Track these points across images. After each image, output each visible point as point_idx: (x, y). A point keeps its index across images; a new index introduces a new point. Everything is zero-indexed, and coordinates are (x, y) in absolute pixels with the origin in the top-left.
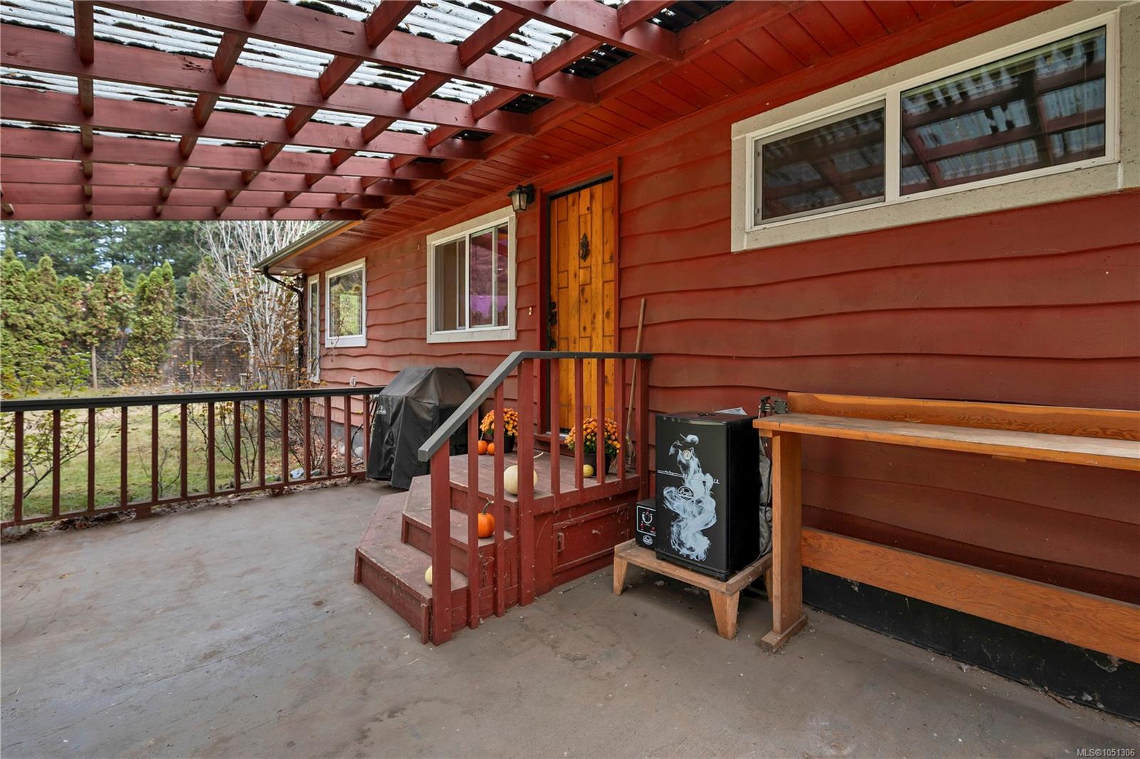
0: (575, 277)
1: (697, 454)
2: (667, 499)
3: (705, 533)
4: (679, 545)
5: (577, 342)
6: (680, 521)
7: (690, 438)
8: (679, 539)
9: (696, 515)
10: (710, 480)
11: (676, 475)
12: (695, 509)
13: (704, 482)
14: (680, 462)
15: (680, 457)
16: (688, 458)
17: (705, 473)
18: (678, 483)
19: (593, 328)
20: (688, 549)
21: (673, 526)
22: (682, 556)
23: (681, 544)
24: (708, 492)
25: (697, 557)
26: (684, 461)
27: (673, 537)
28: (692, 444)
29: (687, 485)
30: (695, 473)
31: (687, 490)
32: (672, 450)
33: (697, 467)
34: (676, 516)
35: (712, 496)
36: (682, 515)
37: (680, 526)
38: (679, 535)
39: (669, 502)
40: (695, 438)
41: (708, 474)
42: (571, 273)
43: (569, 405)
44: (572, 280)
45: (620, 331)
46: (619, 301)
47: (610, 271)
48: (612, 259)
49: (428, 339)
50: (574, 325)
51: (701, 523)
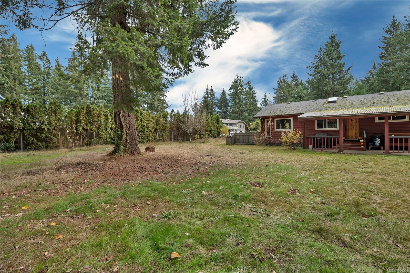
1: (378, 138)
2: (375, 142)
5: (351, 130)
11: (376, 140)
13: (379, 140)
15: (376, 138)
19: (354, 128)
20: (377, 145)
21: (375, 144)
36: (377, 142)
42: (349, 123)
43: (349, 136)
44: (349, 124)
45: (360, 129)
46: (360, 126)
47: (356, 123)
48: (357, 122)
49: (316, 130)
50: (350, 128)
51: (379, 143)
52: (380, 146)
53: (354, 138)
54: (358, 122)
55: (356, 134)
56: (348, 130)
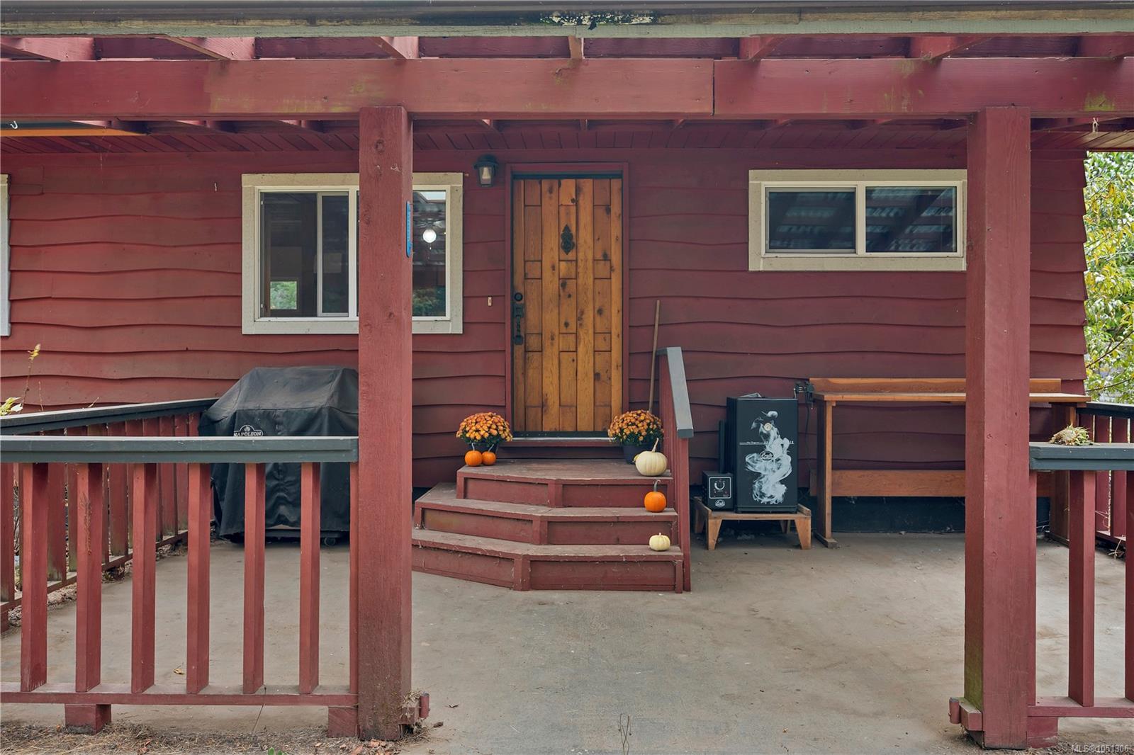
0: (554, 270)
1: (776, 425)
2: (749, 464)
3: (782, 482)
4: (761, 497)
5: (556, 338)
6: (761, 478)
7: (770, 414)
8: (761, 492)
9: (776, 470)
10: (787, 442)
11: (758, 443)
12: (775, 466)
13: (782, 445)
14: (762, 433)
15: (761, 429)
16: (768, 430)
17: (782, 438)
18: (760, 450)
19: (581, 325)
20: (768, 498)
21: (754, 483)
22: (764, 504)
23: (763, 495)
24: (785, 452)
25: (776, 502)
26: (765, 432)
27: (755, 492)
28: (773, 417)
29: (768, 449)
30: (774, 439)
31: (767, 453)
32: (754, 425)
33: (776, 434)
34: (757, 475)
35: (788, 454)
36: (763, 473)
37: (761, 482)
38: (761, 489)
39: (752, 466)
40: (775, 413)
41: (785, 439)
42: (547, 264)
43: (543, 406)
44: (547, 274)
45: (630, 328)
46: (630, 300)
47: (602, 269)
48: (606, 257)
49: (246, 330)
50: (551, 320)
51: (779, 475)
52: (787, 505)
53: (584, 425)
54: (616, 257)
55: (597, 376)
56: (533, 342)
